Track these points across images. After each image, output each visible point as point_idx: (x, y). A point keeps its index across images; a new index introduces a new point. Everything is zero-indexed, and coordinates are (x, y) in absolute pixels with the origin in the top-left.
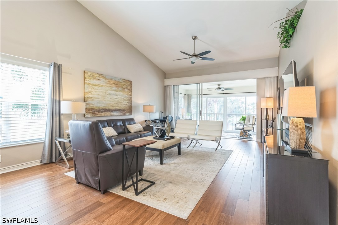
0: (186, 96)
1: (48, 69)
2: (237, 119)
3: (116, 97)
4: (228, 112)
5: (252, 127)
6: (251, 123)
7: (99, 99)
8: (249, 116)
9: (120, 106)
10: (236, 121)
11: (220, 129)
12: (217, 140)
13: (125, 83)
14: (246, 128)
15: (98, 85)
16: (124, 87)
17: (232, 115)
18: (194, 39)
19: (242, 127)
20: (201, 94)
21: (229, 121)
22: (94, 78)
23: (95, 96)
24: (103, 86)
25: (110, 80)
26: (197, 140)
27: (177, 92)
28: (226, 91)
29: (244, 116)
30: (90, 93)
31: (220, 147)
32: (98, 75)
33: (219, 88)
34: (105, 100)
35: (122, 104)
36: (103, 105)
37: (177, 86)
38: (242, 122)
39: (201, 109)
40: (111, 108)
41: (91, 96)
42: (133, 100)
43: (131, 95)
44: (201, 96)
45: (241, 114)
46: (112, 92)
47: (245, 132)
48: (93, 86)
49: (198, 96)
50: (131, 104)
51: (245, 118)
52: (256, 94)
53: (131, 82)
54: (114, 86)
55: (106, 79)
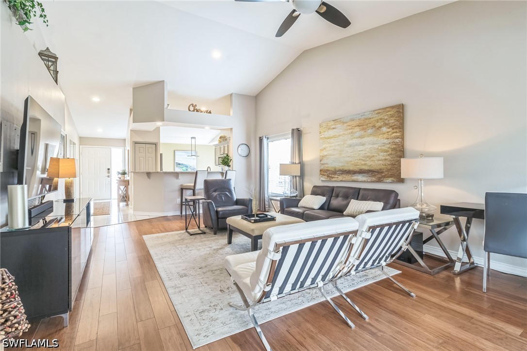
3: (361, 148)
7: (335, 156)
9: (369, 163)
13: (382, 117)
15: (333, 137)
16: (378, 124)
22: (329, 129)
24: (340, 135)
25: (350, 123)
30: (324, 150)
32: (333, 123)
34: (343, 156)
35: (374, 159)
36: (341, 164)
40: (351, 168)
41: (325, 153)
43: (402, 137)
46: (355, 141)
54: (357, 129)
55: (344, 123)
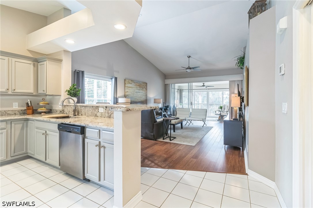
0: (179, 91)
1: (111, 80)
2: (217, 108)
3: (139, 94)
4: (210, 102)
5: (226, 113)
6: (226, 110)
7: (131, 96)
8: (224, 106)
9: (141, 99)
10: (216, 109)
11: (205, 114)
12: (204, 120)
13: (144, 85)
14: (222, 114)
15: (131, 87)
16: (143, 87)
17: (213, 104)
18: (189, 58)
19: (220, 113)
20: (191, 89)
21: (211, 109)
22: (129, 83)
23: (130, 94)
24: (133, 87)
25: (136, 84)
26: (190, 121)
27: (174, 88)
28: (208, 88)
29: (221, 106)
30: (127, 93)
31: (205, 125)
32: (131, 81)
33: (204, 86)
34: (134, 96)
35: (142, 98)
36: (133, 99)
37: (174, 84)
38: (220, 110)
39: (191, 101)
40: (137, 101)
41: (128, 94)
42: (148, 95)
43: (147, 92)
44: (191, 90)
45: (219, 104)
46: (138, 91)
47: (222, 117)
48: (129, 88)
49: (189, 90)
50: (147, 98)
51: (222, 107)
52: (229, 89)
53: (147, 83)
54: (138, 87)
55: (135, 83)
